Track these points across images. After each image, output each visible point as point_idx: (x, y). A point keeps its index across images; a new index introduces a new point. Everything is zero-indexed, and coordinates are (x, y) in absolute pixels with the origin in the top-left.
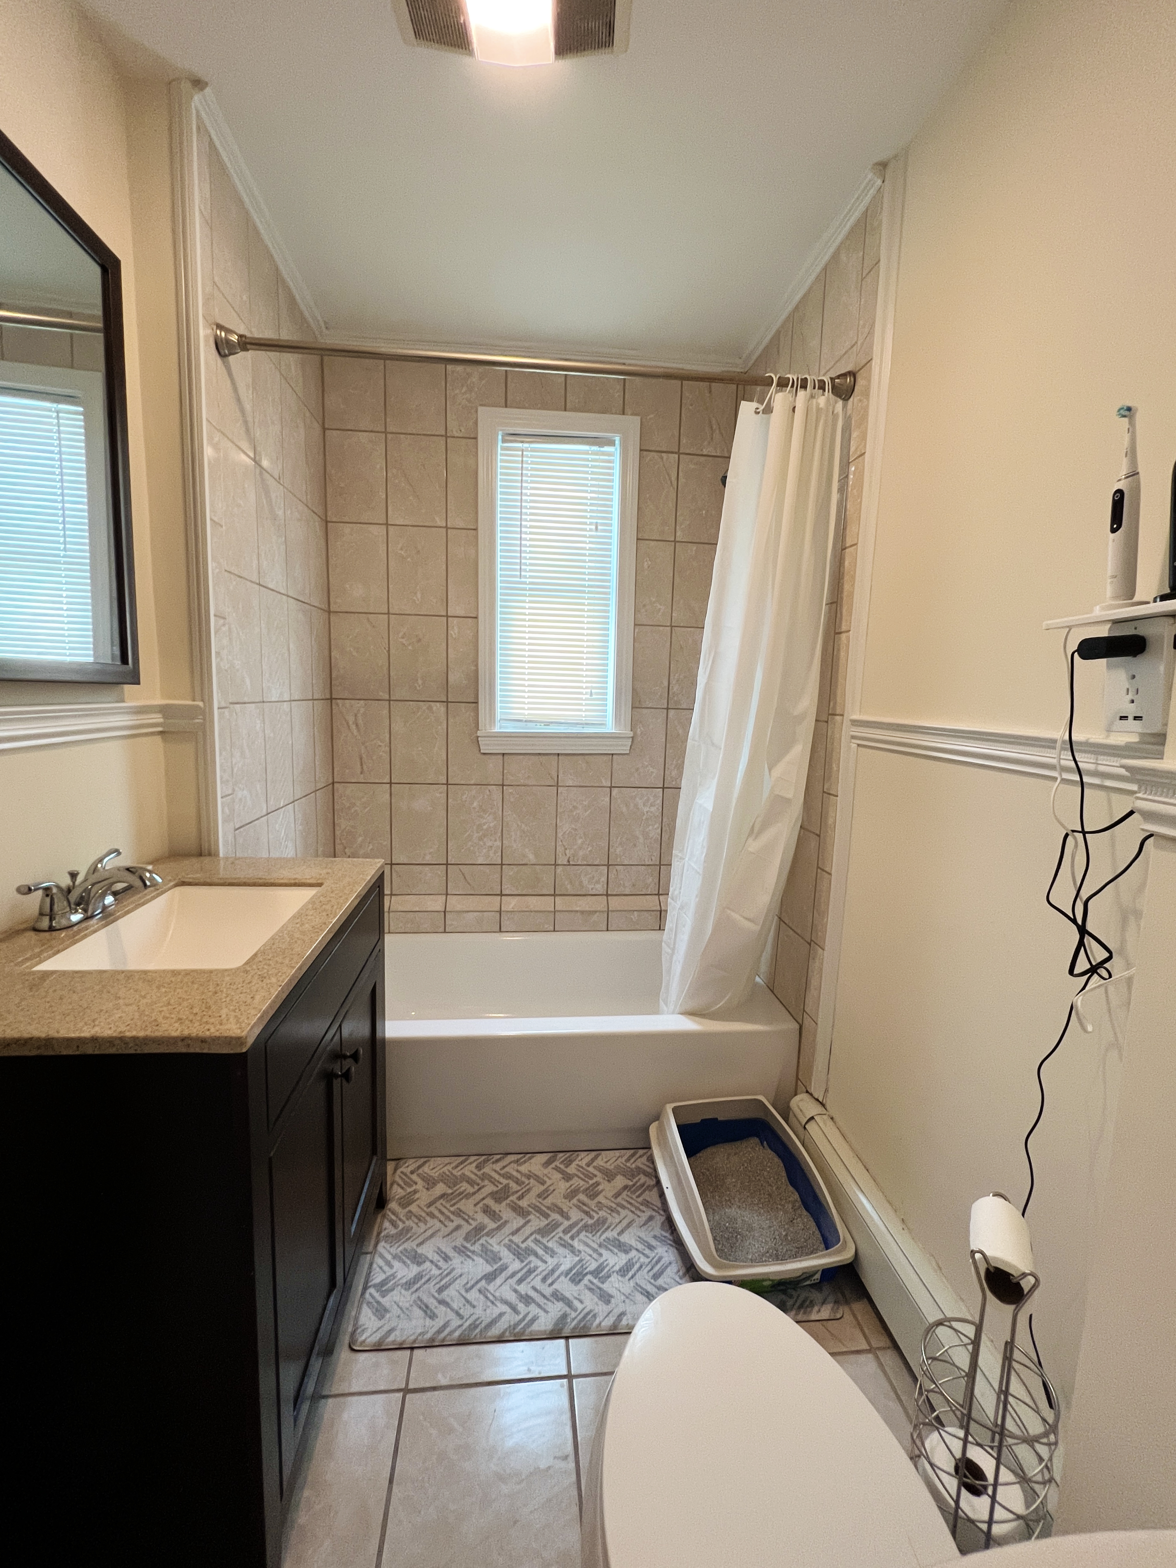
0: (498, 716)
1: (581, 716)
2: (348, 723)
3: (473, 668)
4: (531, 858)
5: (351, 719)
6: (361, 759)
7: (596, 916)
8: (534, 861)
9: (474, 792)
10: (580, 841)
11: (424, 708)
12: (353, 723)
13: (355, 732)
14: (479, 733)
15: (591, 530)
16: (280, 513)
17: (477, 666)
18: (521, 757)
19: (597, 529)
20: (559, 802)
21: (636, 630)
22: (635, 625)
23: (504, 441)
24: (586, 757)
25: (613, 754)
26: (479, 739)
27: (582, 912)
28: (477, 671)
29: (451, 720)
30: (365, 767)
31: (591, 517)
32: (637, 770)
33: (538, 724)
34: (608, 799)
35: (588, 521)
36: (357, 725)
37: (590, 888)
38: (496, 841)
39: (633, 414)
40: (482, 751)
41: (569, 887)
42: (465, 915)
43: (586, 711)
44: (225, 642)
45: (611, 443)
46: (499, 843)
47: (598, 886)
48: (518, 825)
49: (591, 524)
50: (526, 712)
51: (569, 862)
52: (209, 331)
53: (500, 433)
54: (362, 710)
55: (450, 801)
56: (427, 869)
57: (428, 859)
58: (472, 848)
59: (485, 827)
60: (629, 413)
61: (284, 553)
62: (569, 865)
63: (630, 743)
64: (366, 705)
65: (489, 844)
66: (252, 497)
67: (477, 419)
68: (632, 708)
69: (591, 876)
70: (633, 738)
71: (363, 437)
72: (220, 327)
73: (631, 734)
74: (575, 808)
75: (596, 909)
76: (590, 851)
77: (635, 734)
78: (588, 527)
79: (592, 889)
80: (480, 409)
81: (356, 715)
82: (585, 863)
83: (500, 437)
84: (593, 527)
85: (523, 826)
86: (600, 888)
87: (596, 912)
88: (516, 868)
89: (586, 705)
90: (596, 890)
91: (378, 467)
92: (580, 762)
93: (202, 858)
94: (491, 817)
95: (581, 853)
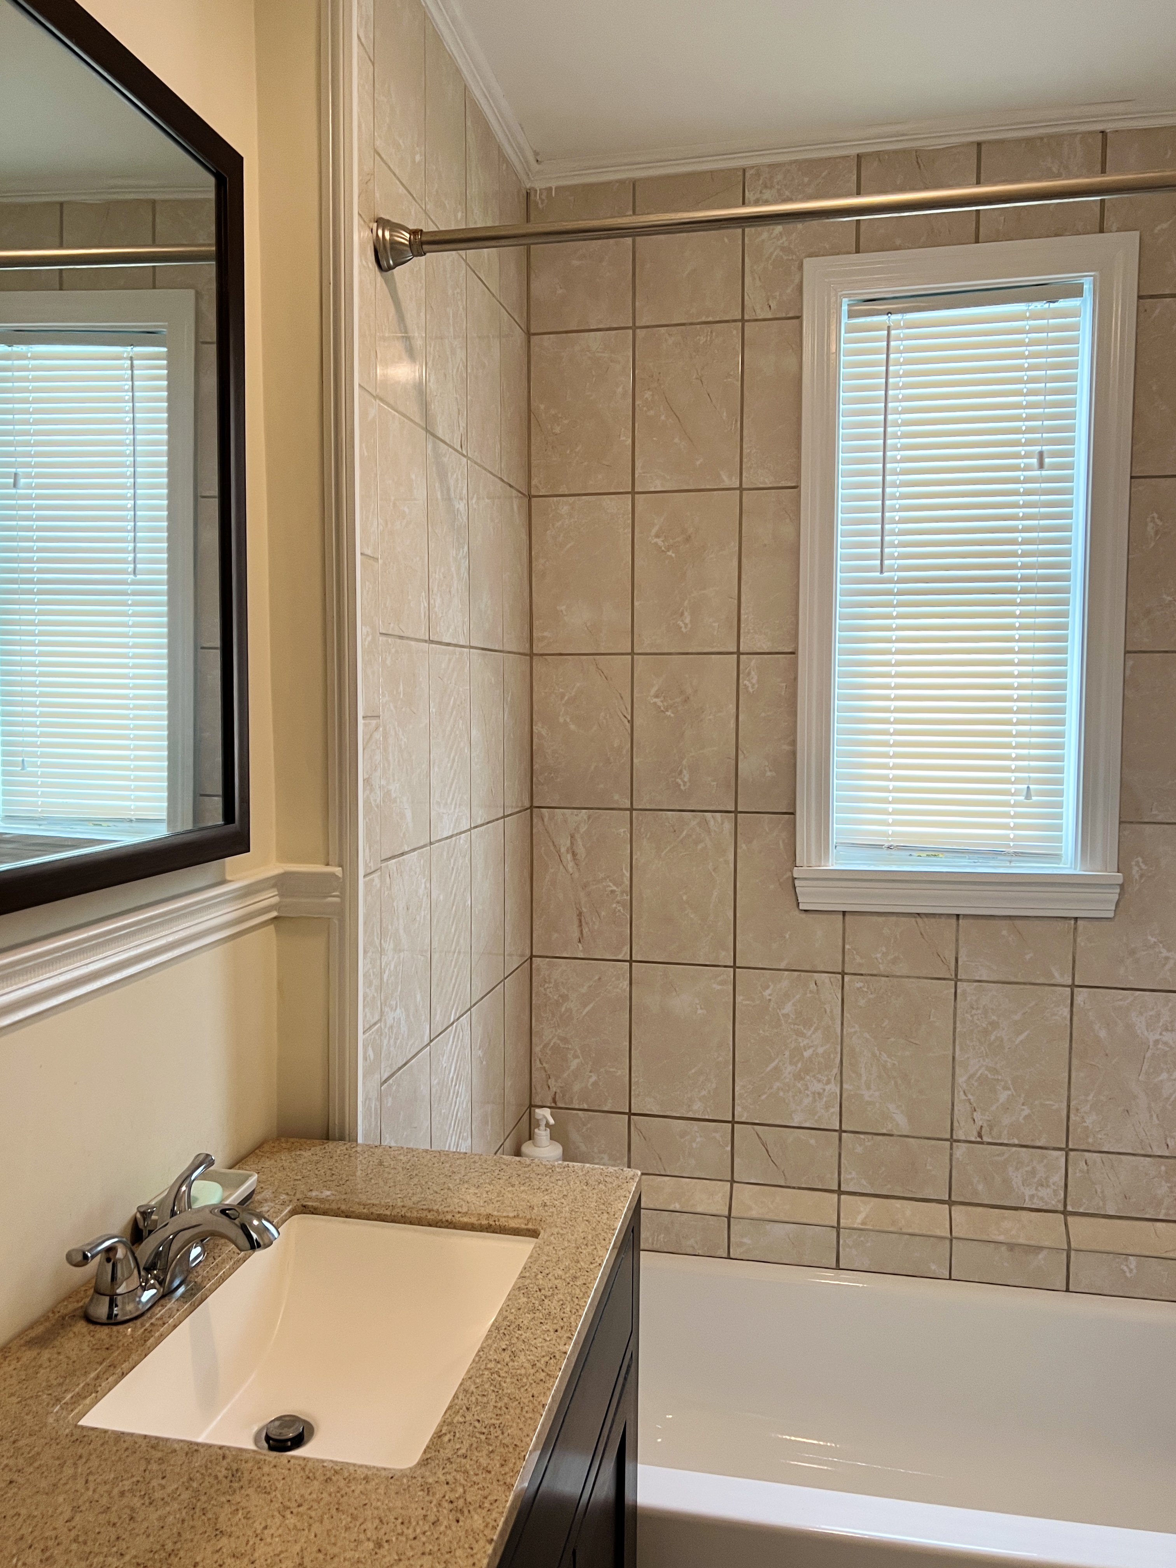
0: (834, 839)
1: (1006, 837)
2: (558, 852)
3: (786, 748)
4: (901, 1122)
5: (564, 843)
6: (580, 914)
7: (1041, 1256)
8: (905, 1129)
9: (785, 984)
10: (1003, 1096)
11: (694, 823)
12: (568, 852)
13: (571, 865)
14: (796, 873)
15: (1027, 468)
16: (461, 506)
17: (794, 743)
18: (881, 919)
19: (1041, 466)
20: (959, 1012)
21: (1130, 663)
22: (1126, 652)
23: (850, 316)
24: (1018, 923)
25: (1076, 919)
26: (797, 883)
27: (1011, 1247)
28: (794, 753)
29: (743, 847)
30: (585, 930)
31: (1029, 443)
32: (1132, 952)
33: (915, 854)
34: (1066, 1012)
35: (1022, 450)
36: (574, 854)
37: (1028, 1194)
38: (828, 1082)
39: (1124, 228)
40: (801, 908)
41: (980, 1187)
42: (769, 1226)
43: (1017, 827)
44: (378, 757)
45: (1076, 292)
46: (834, 1088)
47: (1044, 1192)
48: (874, 1055)
49: (1027, 455)
50: (890, 830)
51: (980, 1135)
52: (367, 233)
53: (845, 301)
54: (583, 828)
55: (739, 999)
56: (696, 1128)
57: (698, 1109)
58: (781, 1094)
59: (807, 1054)
60: (1114, 228)
61: (466, 575)
62: (982, 1143)
63: (1116, 897)
64: (589, 817)
65: (817, 1087)
66: (420, 494)
67: (801, 282)
68: (1120, 823)
69: (1029, 1168)
70: (1122, 886)
71: (594, 340)
72: (381, 222)
73: (1119, 877)
74: (994, 1025)
75: (1043, 1244)
76: (1026, 1117)
77: (1128, 878)
78: (1022, 462)
79: (1032, 1197)
80: (808, 263)
81: (572, 837)
82: (1016, 1142)
83: (845, 308)
84: (1034, 461)
85: (884, 1056)
86: (1050, 1197)
87: (1041, 1248)
88: (868, 1141)
89: (1017, 815)
90: (1042, 1199)
91: (620, 390)
92: (1004, 933)
93: (331, 1145)
94: (819, 1034)
95: (1006, 1120)
